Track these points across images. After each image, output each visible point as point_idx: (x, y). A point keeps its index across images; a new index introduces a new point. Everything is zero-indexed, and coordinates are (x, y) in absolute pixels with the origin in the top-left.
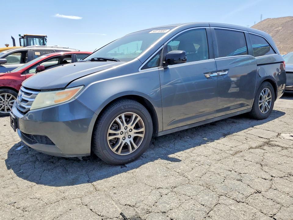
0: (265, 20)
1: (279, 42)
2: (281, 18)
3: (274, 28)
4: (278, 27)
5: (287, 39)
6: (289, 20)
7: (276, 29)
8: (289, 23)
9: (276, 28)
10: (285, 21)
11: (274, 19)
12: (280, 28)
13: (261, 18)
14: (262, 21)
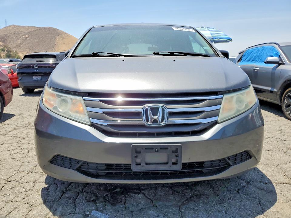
0: (10, 26)
1: (29, 50)
2: (26, 27)
3: (21, 35)
4: (25, 35)
5: (35, 47)
6: (34, 29)
7: (23, 37)
8: (34, 33)
9: (23, 35)
10: (31, 30)
11: (19, 26)
12: (27, 36)
13: (6, 23)
14: (7, 27)
